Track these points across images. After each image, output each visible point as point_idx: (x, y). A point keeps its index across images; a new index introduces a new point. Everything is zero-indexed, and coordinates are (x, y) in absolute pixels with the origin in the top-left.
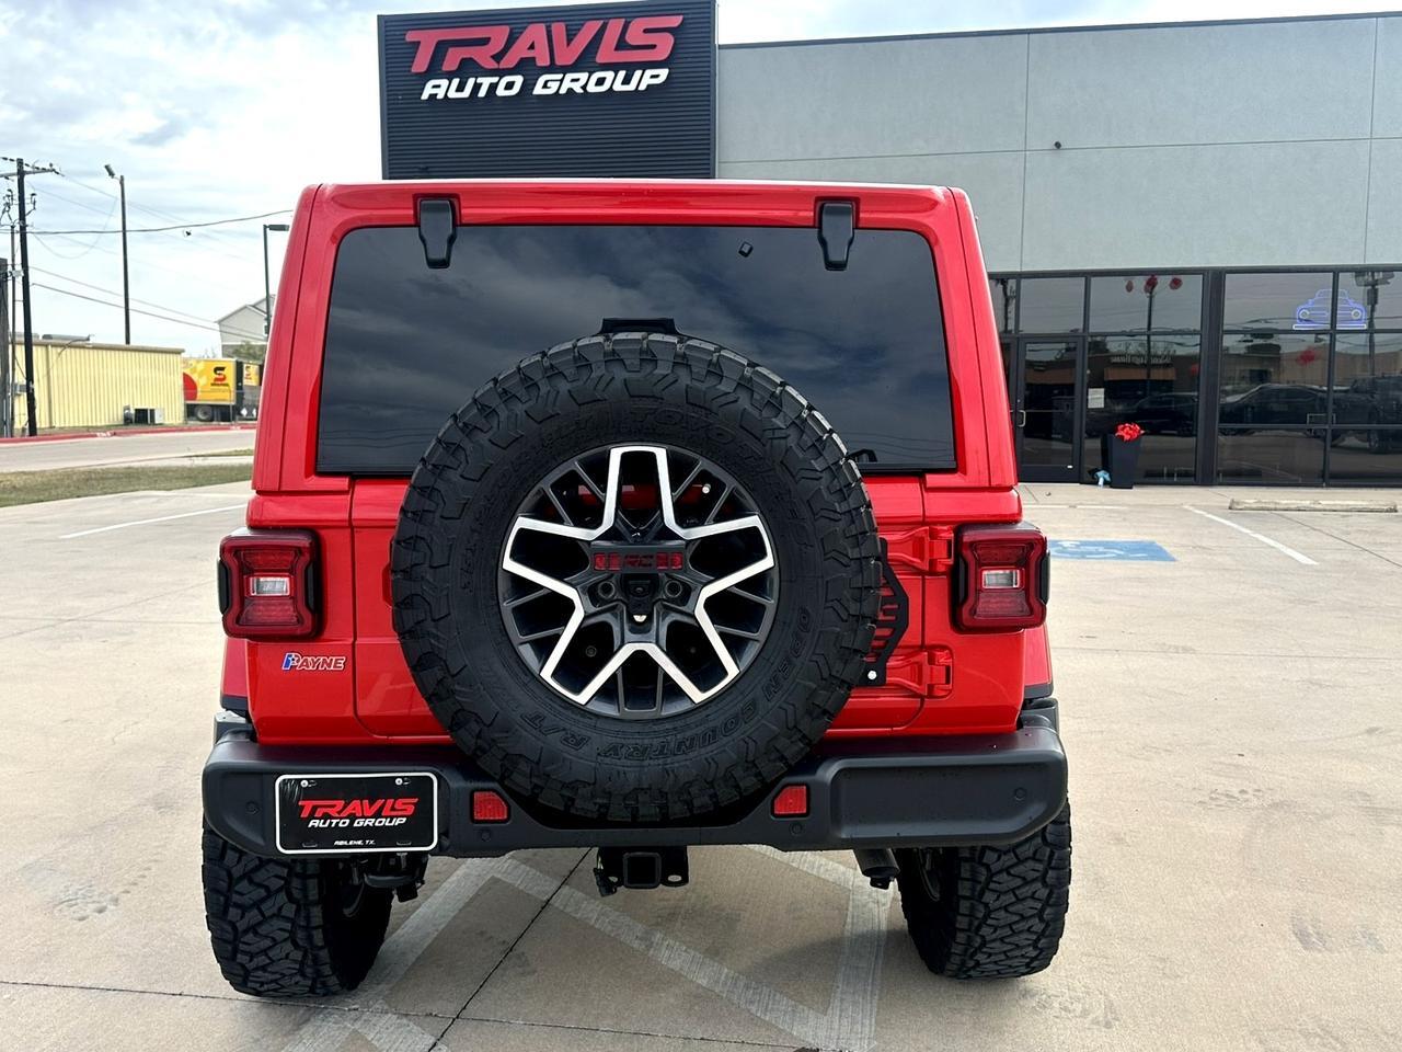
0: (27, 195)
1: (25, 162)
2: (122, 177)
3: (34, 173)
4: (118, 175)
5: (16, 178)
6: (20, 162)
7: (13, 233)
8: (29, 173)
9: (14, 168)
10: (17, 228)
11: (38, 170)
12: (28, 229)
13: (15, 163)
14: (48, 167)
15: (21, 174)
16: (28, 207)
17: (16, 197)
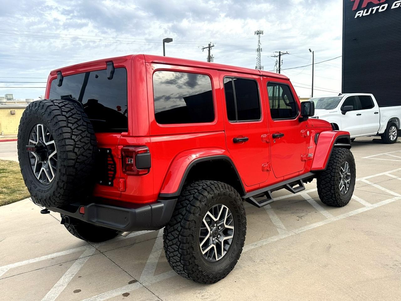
0: (281, 61)
1: (281, 52)
2: (313, 52)
3: (283, 55)
4: (312, 51)
5: (278, 57)
6: (280, 52)
7: (277, 71)
8: (282, 55)
9: (278, 54)
10: (278, 70)
11: (283, 54)
12: (281, 69)
13: (279, 53)
14: (286, 53)
15: (280, 55)
16: (281, 64)
17: (278, 62)
